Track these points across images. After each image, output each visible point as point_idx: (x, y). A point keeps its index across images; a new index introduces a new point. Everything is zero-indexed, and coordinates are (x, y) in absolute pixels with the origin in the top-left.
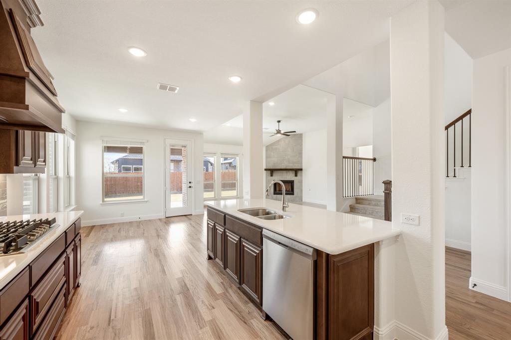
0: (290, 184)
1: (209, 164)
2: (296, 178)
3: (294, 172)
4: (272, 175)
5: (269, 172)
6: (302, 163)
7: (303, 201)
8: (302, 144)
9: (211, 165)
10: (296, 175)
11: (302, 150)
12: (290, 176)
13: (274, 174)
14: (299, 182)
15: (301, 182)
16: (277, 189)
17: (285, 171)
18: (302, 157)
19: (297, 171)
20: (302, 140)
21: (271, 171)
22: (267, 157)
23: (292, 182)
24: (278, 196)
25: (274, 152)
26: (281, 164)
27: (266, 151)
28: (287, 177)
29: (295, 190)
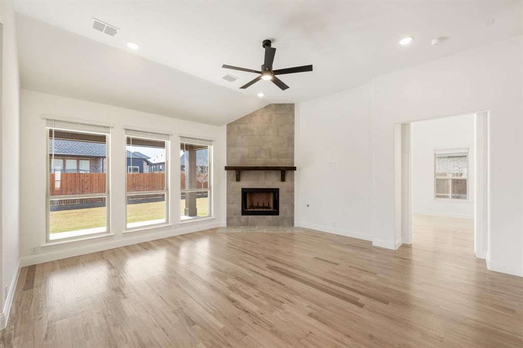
0: (272, 196)
1: (145, 163)
2: (283, 183)
3: (279, 173)
4: (238, 179)
5: (233, 173)
6: (293, 158)
7: (296, 225)
8: (293, 124)
9: (148, 164)
10: (283, 179)
11: (293, 133)
12: (270, 181)
14: (288, 192)
15: (291, 192)
16: (248, 205)
17: (263, 172)
18: (293, 146)
19: (284, 171)
20: (294, 115)
21: (237, 171)
22: (230, 145)
23: (275, 192)
24: (250, 217)
25: (242, 137)
26: (256, 158)
27: (228, 133)
28: (267, 182)
29: (280, 205)
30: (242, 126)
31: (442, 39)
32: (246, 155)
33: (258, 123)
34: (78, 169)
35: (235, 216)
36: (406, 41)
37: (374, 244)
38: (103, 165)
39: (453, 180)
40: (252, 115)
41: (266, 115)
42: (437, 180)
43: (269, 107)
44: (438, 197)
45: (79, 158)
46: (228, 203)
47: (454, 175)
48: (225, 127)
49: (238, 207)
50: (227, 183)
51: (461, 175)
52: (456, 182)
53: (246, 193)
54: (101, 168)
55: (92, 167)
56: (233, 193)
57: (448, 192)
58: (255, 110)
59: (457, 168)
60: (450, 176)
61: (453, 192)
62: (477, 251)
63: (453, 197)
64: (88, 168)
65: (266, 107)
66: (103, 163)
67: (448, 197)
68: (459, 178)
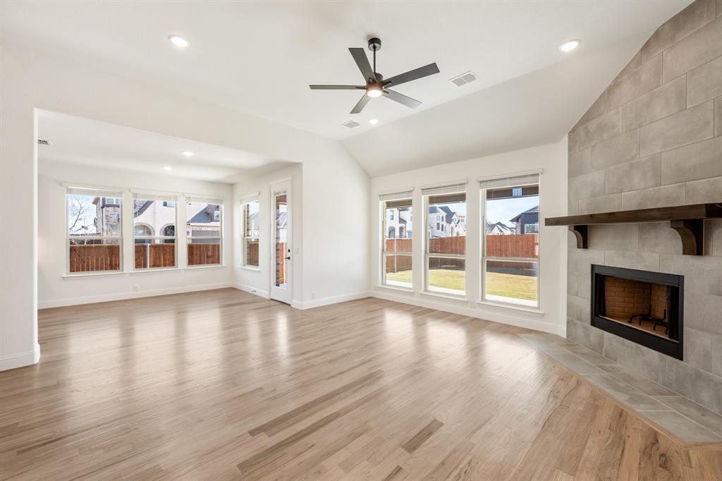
4: (584, 244)
10: (695, 247)
13: (591, 240)
24: (607, 335)
25: (593, 148)
26: (621, 191)
27: (570, 149)
29: (685, 328)
35: (579, 323)
46: (569, 291)
48: (566, 137)
49: (585, 305)
50: (569, 251)
56: (577, 273)
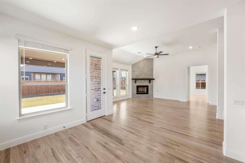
0: (146, 88)
4: (135, 83)
5: (134, 81)
6: (153, 75)
7: (154, 97)
8: (153, 65)
10: (150, 83)
11: (153, 68)
12: (146, 83)
13: (137, 82)
15: (152, 86)
17: (143, 80)
18: (153, 72)
19: (150, 80)
20: (153, 62)
21: (135, 80)
22: (133, 71)
23: (147, 87)
24: (139, 95)
25: (137, 69)
26: (141, 76)
27: (132, 67)
28: (145, 83)
29: (149, 91)
30: (137, 65)
31: (199, 47)
32: (138, 75)
33: (142, 64)
34: (47, 79)
35: (134, 95)
36: (191, 48)
37: (180, 101)
38: (58, 77)
39: (201, 83)
40: (140, 62)
41: (144, 62)
42: (197, 83)
43: (145, 59)
44: (196, 88)
45: (47, 74)
46: (132, 90)
47: (202, 81)
48: (131, 65)
49: (136, 91)
50: (132, 84)
51: (204, 81)
52: (202, 83)
53: (138, 87)
54: (58, 78)
55: (52, 78)
56: (134, 87)
57: (200, 87)
58: (141, 60)
59: (203, 79)
60: (200, 82)
61: (201, 87)
62: (207, 101)
63: (201, 88)
64: (51, 78)
65: (144, 59)
66: (58, 76)
67: (200, 88)
68: (203, 82)
